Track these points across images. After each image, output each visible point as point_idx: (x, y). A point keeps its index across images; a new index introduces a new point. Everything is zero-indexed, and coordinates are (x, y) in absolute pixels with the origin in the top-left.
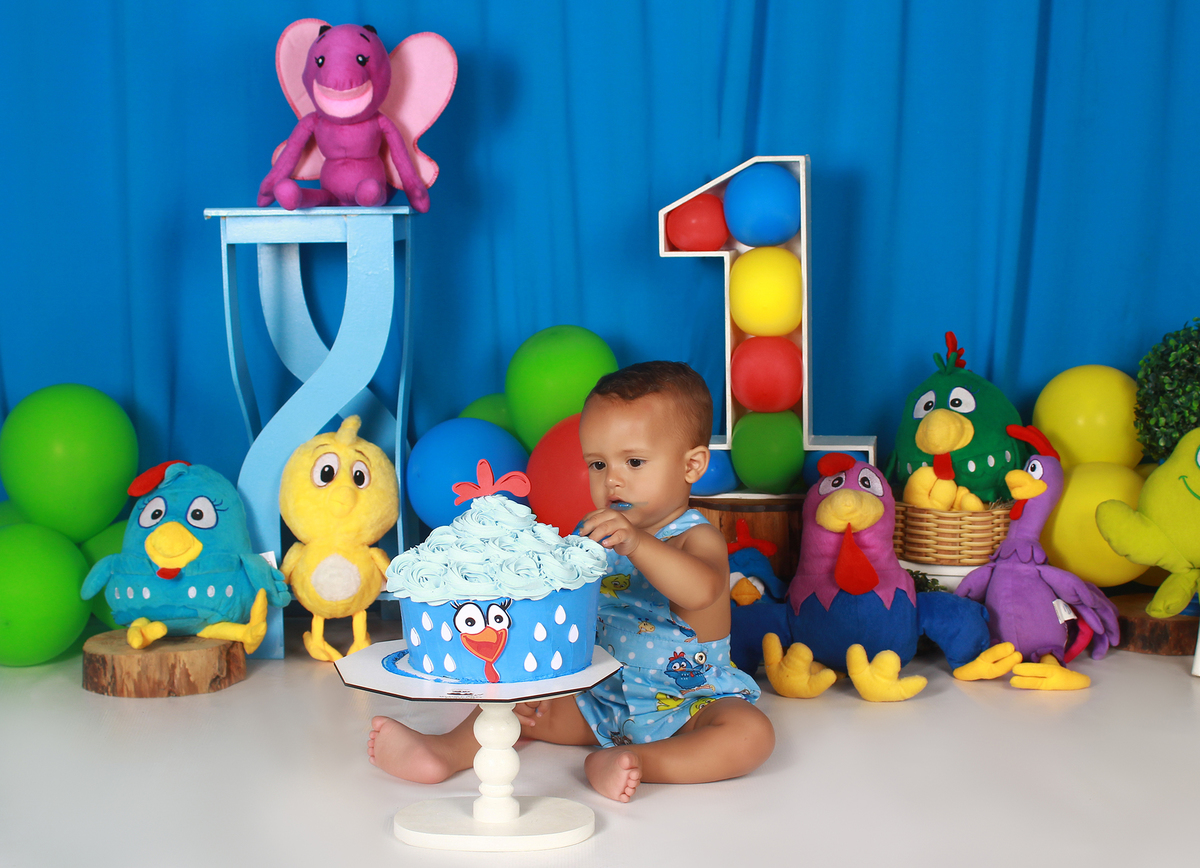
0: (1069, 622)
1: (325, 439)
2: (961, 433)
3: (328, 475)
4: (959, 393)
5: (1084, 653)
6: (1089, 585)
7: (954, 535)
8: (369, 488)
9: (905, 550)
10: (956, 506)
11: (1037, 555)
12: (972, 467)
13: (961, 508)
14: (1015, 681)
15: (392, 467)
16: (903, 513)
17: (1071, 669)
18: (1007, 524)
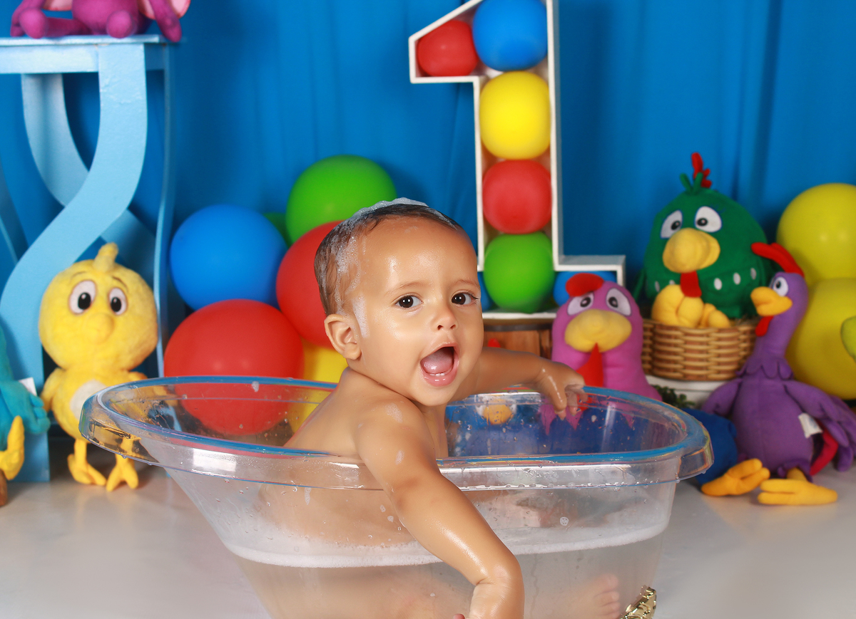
0: (816, 438)
1: (82, 266)
2: (707, 251)
3: (85, 303)
4: (705, 212)
5: (830, 465)
6: (834, 398)
7: (701, 352)
8: (127, 314)
9: (654, 367)
10: (703, 323)
11: (783, 370)
12: (718, 284)
13: (708, 325)
14: (764, 498)
15: (150, 292)
16: (652, 330)
17: (819, 484)
18: (753, 340)
